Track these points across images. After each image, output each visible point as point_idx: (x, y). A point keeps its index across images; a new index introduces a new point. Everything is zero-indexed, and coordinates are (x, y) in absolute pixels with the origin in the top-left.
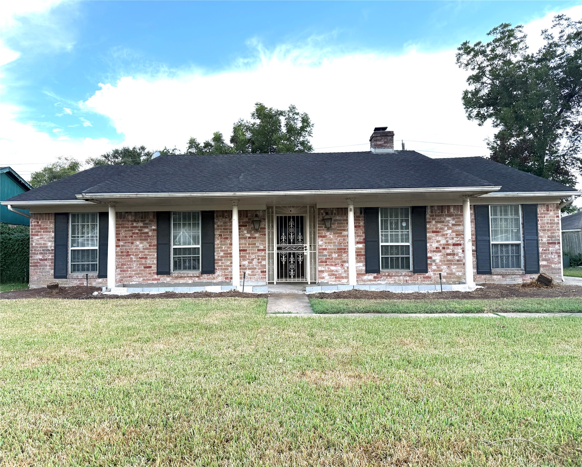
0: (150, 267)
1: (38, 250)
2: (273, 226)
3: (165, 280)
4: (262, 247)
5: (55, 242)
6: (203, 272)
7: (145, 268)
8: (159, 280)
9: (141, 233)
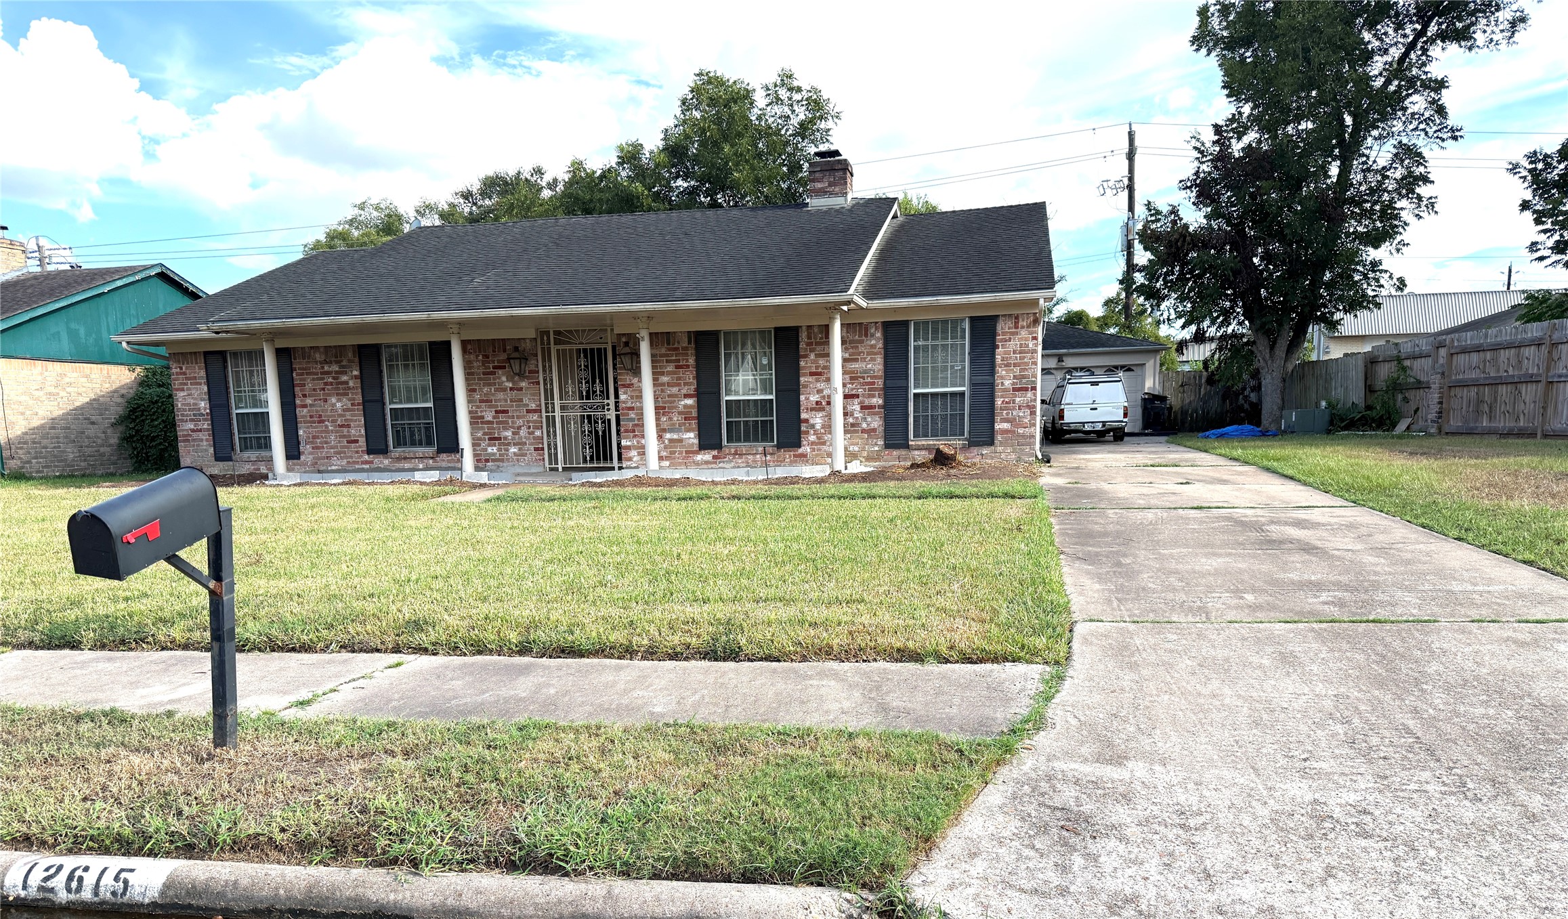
0: (357, 441)
1: (187, 415)
2: (550, 367)
3: (381, 463)
4: (533, 406)
5: (210, 400)
6: (440, 451)
7: (348, 442)
8: (371, 462)
9: (338, 383)
